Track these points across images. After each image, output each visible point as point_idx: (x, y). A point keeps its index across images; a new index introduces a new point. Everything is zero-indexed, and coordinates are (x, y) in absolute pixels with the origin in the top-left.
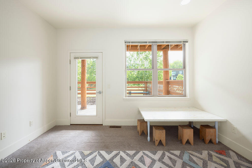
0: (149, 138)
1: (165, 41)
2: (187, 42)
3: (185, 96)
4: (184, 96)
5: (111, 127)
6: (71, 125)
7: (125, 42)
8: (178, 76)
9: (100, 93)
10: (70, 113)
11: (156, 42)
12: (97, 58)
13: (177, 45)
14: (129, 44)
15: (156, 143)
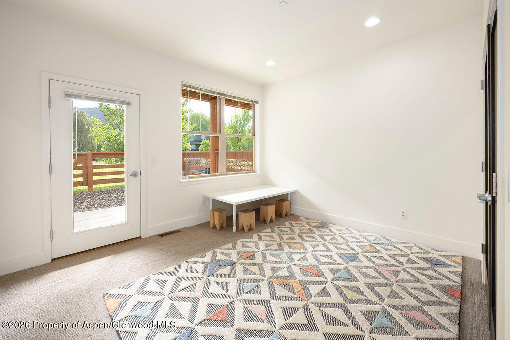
0: (234, 228)
1: (237, 96)
2: (257, 102)
3: (255, 172)
4: (253, 172)
5: (162, 236)
6: (53, 260)
7: (183, 85)
8: (201, 143)
9: (135, 175)
10: (52, 231)
11: (223, 94)
12: (128, 103)
13: (247, 104)
14: (185, 88)
15: (246, 229)
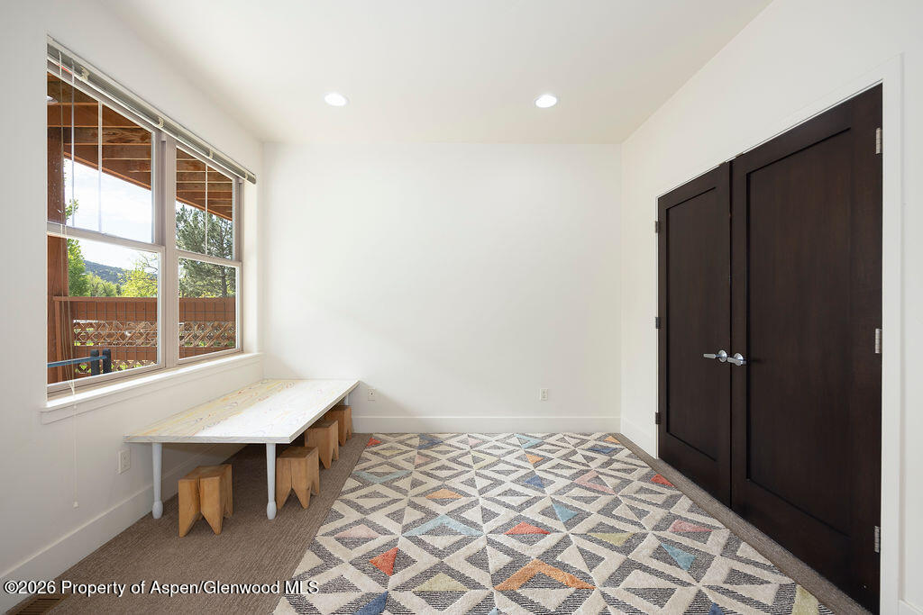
0: (271, 508)
2: (253, 181)
3: (242, 351)
4: (239, 352)
15: (304, 500)
